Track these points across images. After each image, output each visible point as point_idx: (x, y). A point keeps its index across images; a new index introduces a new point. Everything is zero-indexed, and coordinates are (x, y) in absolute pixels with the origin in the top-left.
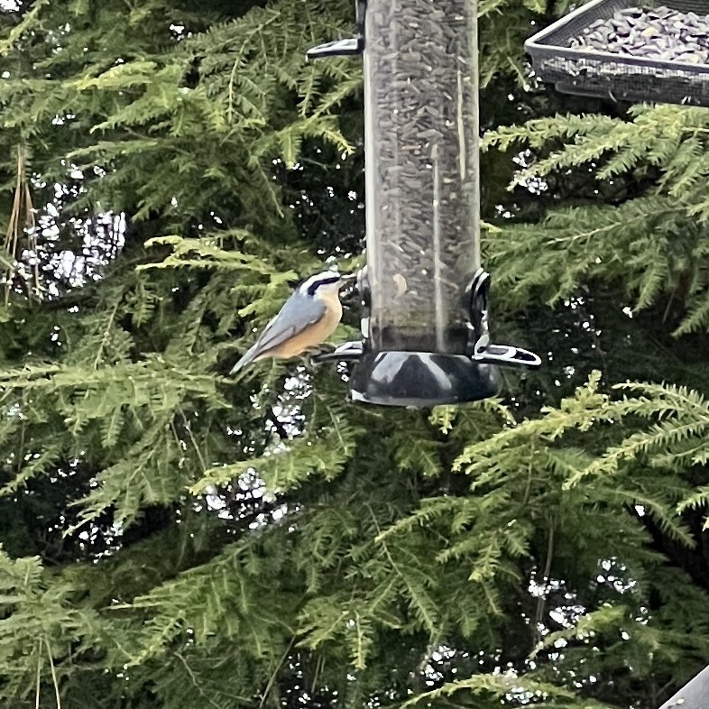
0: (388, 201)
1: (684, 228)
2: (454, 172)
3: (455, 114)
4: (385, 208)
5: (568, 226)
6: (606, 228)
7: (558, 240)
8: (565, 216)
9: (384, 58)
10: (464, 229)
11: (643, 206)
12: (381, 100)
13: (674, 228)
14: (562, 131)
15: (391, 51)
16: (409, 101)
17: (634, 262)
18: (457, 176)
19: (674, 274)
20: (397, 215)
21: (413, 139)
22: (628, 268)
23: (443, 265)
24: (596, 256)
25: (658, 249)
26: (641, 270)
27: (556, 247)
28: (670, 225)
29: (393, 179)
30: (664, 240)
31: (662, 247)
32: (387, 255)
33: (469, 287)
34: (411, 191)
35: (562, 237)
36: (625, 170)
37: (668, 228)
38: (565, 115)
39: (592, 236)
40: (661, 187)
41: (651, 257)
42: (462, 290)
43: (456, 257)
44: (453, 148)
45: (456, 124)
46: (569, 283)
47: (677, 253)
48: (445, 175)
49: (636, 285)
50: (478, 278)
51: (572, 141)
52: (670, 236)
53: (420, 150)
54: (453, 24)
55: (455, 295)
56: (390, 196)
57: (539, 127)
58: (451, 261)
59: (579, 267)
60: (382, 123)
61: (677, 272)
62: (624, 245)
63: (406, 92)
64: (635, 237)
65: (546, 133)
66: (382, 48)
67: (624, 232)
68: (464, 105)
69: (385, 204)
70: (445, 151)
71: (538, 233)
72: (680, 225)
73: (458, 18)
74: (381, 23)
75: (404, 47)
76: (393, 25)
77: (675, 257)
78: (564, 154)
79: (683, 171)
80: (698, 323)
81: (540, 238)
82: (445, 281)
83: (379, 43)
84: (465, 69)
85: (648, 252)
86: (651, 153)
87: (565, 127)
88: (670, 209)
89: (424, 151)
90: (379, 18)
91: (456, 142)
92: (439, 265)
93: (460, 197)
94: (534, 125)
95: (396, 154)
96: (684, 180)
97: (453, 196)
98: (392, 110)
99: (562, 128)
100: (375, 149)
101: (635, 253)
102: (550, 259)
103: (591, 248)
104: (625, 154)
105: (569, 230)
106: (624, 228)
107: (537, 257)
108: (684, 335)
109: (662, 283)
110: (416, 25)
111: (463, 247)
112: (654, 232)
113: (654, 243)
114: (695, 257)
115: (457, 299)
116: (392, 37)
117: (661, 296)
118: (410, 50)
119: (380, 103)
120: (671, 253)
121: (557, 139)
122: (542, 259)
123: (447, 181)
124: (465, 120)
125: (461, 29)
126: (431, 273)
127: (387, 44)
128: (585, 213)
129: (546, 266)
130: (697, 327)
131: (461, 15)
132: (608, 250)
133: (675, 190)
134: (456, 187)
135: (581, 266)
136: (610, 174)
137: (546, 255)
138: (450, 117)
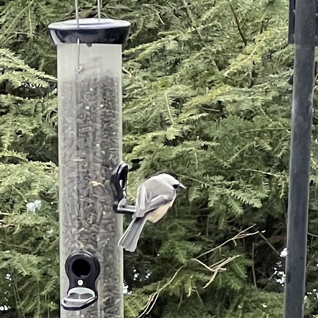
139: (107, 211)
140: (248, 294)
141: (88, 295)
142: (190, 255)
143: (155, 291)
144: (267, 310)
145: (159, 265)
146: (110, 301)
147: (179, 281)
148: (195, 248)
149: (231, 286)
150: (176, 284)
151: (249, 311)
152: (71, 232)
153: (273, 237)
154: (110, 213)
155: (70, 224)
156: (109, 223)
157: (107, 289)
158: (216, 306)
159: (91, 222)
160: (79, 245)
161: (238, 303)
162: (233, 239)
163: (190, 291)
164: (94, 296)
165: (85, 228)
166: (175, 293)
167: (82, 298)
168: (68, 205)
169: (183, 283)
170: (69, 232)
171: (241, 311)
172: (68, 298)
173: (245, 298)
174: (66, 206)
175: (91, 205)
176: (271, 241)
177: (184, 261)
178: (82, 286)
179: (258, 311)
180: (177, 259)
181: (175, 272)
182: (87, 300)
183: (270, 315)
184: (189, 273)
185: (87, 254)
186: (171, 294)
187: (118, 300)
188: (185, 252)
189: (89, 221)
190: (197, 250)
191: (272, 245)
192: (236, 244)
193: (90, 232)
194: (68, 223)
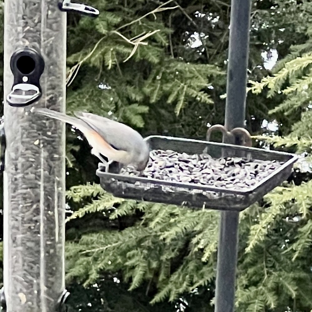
0: (16, 254)
1: (156, 245)
2: (52, 238)
3: (54, 208)
4: (15, 257)
5: (93, 243)
6: (114, 245)
7: (88, 251)
8: (92, 238)
9: (15, 177)
10: (56, 268)
11: (133, 232)
12: (13, 199)
13: (150, 244)
14: (91, 192)
15: (19, 173)
16: (29, 201)
17: (129, 263)
18: (53, 240)
19: (151, 270)
20: (20, 261)
21: (31, 221)
22: (127, 266)
23: (46, 288)
24: (109, 260)
25: (142, 256)
26: (133, 268)
27: (87, 255)
28: (148, 243)
29: (19, 242)
30: (145, 252)
31: (144, 255)
32: (16, 282)
33: (59, 300)
34: (29, 248)
35: (90, 249)
36: (125, 214)
37: (147, 245)
38: (92, 184)
39: (107, 249)
40: (143, 222)
41: (138, 261)
42: (56, 302)
43: (53, 283)
44: (52, 225)
45: (54, 213)
46: (94, 275)
47: (153, 258)
48: (47, 240)
49: (130, 276)
50: (64, 295)
51: (96, 198)
52: (149, 249)
53: (34, 226)
54: (53, 159)
55: (52, 305)
56: (17, 251)
57: (79, 190)
58: (50, 286)
59: (99, 266)
60: (14, 212)
61: (153, 269)
62: (123, 254)
63: (27, 195)
64: (129, 249)
65: (82, 194)
66: (14, 171)
67: (124, 247)
68: (58, 202)
69: (14, 255)
70: (48, 227)
71: (77, 247)
72: (153, 243)
73: (56, 156)
74: (14, 158)
75: (26, 172)
76: (20, 159)
77: (151, 261)
78: (92, 205)
79: (157, 214)
80: (164, 296)
81: (79, 250)
82: (46, 297)
83: (12, 169)
84: (59, 183)
85: (137, 258)
86: (139, 205)
87: (93, 190)
88: (148, 234)
89: (36, 227)
90: (13, 155)
91: (53, 222)
92: (43, 288)
93: (55, 251)
94: (75, 189)
95: (21, 228)
96: (157, 220)
97: (52, 251)
98: (19, 205)
99: (91, 191)
100: (9, 225)
101: (130, 258)
102: (83, 262)
103: (105, 255)
104: (125, 206)
105: (94, 245)
106: (123, 245)
107: (76, 261)
108: (156, 304)
109: (144, 275)
110: (33, 160)
111: (56, 278)
112: (140, 247)
113: (140, 253)
114: (162, 260)
115: (53, 306)
116: (19, 166)
117: (144, 282)
118: (30, 173)
119: (12, 201)
120: (149, 258)
121: (88, 197)
122: (78, 262)
123: (49, 243)
124: (59, 211)
125: (57, 163)
126: (39, 291)
127: (16, 169)
128: (102, 236)
129: (81, 266)
130: (163, 298)
131: (57, 154)
132: (115, 256)
133: (152, 224)
134: (53, 246)
135: (100, 265)
136: (117, 217)
137: (82, 259)
138: (51, 208)
139: (53, 10)
140: (167, 65)
141: (33, 92)
142: (110, 26)
143: (76, 63)
144: (186, 81)
145: (78, 36)
146: (54, 99)
147: (100, 52)
148: (115, 19)
149: (148, 59)
150: (97, 56)
151: (167, 81)
152: (16, 31)
153: (189, 7)
154: (56, 12)
155: (15, 23)
156: (54, 23)
157: (50, 87)
158: (135, 76)
159: (36, 21)
160: (23, 42)
161: (157, 74)
162: (153, 12)
163: (110, 63)
164: (38, 92)
165: (30, 27)
166: (96, 64)
167: (26, 94)
168: (14, 5)
169: (104, 54)
170: (14, 31)
171: (159, 82)
172: (13, 94)
173: (163, 69)
174: (12, 5)
175: (37, 5)
176: (188, 11)
177: (104, 31)
178: (27, 82)
179: (177, 82)
180: (97, 30)
181: (95, 44)
182: (32, 96)
183: (188, 87)
184: (109, 45)
185: (32, 51)
186: (91, 65)
187: (60, 98)
188: (105, 23)
189: (35, 20)
190: (117, 21)
191: (188, 15)
192: (156, 18)
193: (35, 30)
194: (13, 22)
